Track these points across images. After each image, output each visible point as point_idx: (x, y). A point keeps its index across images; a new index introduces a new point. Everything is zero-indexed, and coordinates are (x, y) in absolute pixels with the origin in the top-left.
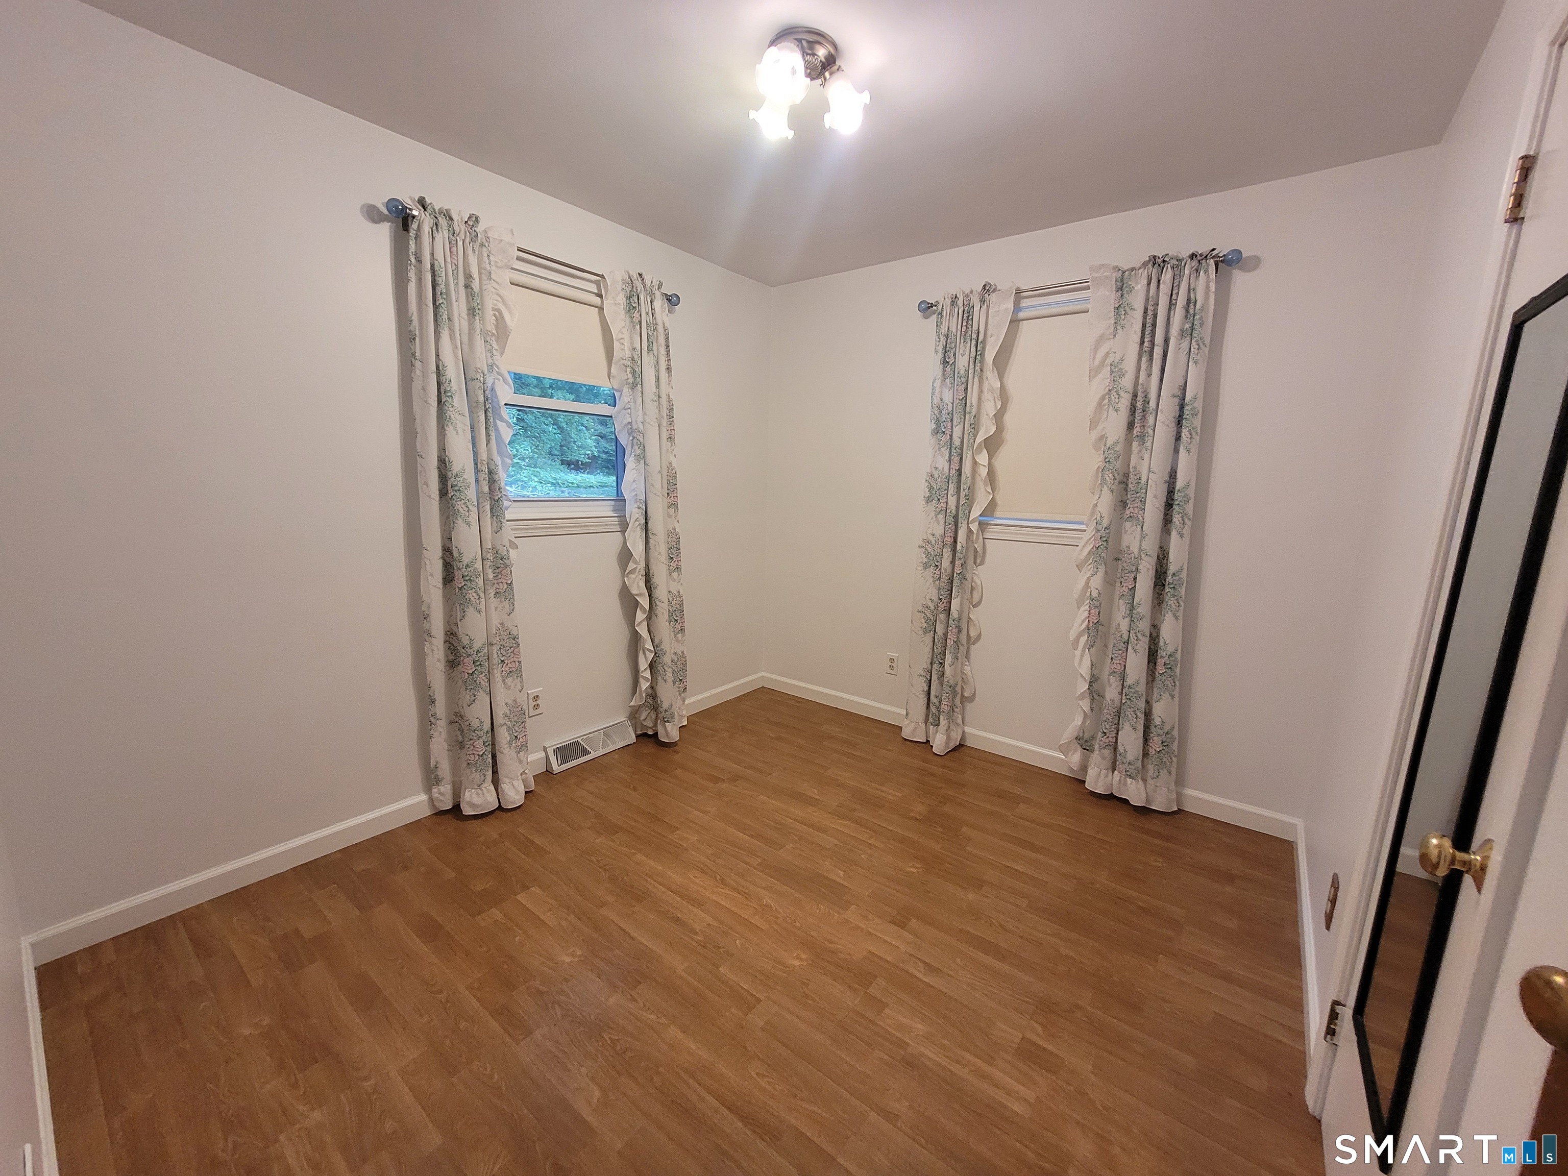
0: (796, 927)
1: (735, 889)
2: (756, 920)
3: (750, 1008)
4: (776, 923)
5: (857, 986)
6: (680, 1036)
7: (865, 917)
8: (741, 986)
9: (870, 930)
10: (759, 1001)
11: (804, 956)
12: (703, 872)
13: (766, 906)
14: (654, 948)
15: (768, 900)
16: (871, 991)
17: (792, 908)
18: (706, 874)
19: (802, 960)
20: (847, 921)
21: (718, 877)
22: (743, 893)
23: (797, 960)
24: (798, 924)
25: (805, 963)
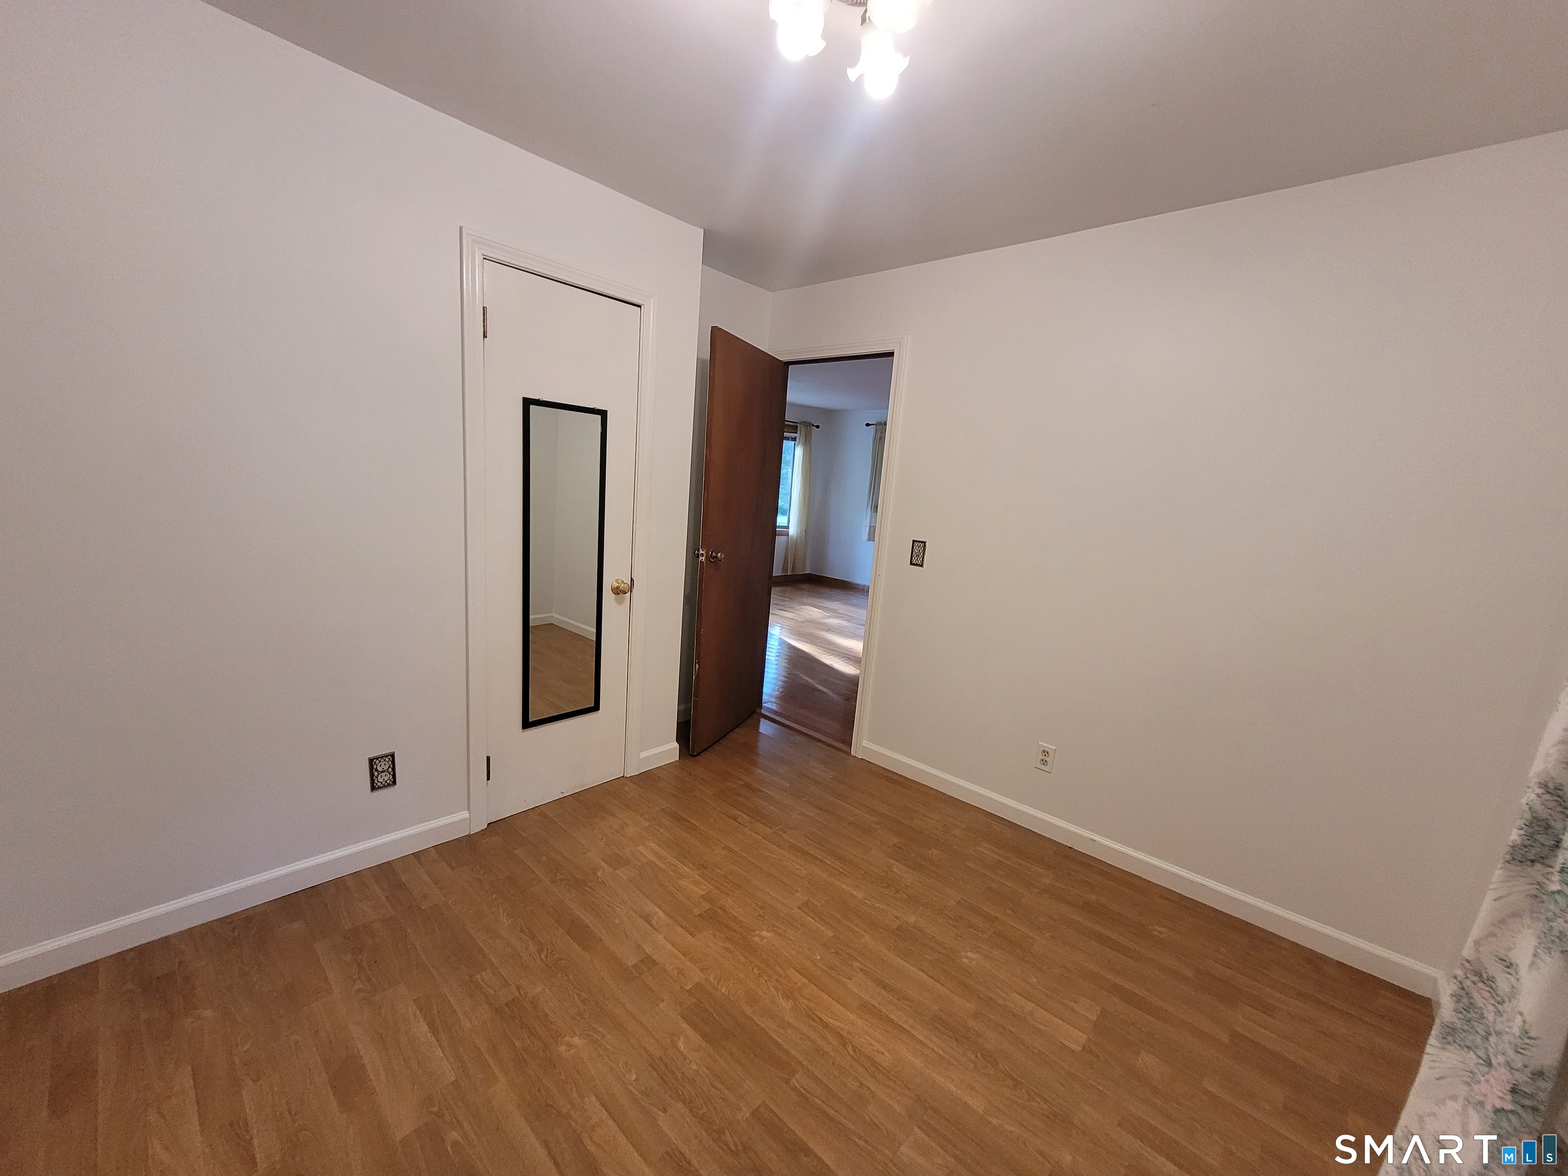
0: (759, 969)
1: (826, 1026)
2: (800, 980)
3: (806, 904)
4: (780, 975)
5: (718, 910)
6: (854, 893)
7: (681, 972)
8: (814, 919)
9: (683, 958)
10: (799, 908)
11: (757, 939)
12: (874, 1063)
13: (788, 998)
14: (901, 961)
15: (786, 1005)
16: (708, 906)
17: (760, 992)
18: (868, 1058)
19: (760, 936)
20: (702, 970)
21: (850, 1049)
22: (817, 1019)
23: (765, 936)
24: (756, 971)
25: (757, 932)
